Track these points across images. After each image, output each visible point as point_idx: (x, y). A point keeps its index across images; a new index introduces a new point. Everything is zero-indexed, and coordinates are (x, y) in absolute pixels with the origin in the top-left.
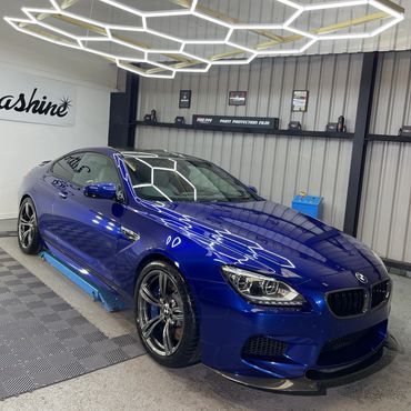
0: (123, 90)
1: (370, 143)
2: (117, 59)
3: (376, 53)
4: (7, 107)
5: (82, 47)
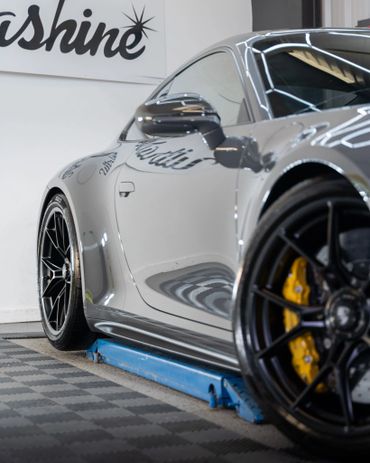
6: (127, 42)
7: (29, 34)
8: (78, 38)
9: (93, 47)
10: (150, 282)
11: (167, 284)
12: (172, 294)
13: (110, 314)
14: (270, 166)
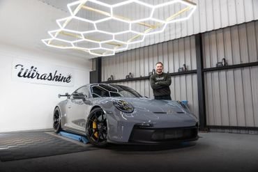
0: (95, 70)
1: (205, 73)
2: (89, 50)
3: (200, 34)
4: (44, 79)
5: (74, 47)
6: (67, 80)
7: (50, 78)
8: (58, 79)
9: (61, 80)
10: (73, 122)
11: (76, 122)
12: (79, 125)
13: (66, 127)
14: (92, 104)
